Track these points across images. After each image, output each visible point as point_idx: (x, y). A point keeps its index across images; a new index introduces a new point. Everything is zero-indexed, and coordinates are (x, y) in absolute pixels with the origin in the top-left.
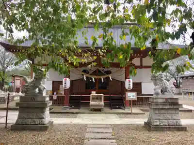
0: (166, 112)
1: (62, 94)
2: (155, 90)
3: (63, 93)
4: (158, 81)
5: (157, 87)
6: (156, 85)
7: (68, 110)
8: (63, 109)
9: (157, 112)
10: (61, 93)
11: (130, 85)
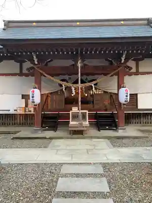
1: (30, 111)
3: (32, 109)
7: (40, 134)
8: (32, 133)
10: (30, 109)
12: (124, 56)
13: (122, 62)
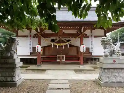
0: (114, 71)
2: (104, 53)
4: (107, 45)
5: (106, 50)
6: (105, 48)
9: (106, 71)
11: (84, 49)
12: (83, 29)
13: (82, 32)
